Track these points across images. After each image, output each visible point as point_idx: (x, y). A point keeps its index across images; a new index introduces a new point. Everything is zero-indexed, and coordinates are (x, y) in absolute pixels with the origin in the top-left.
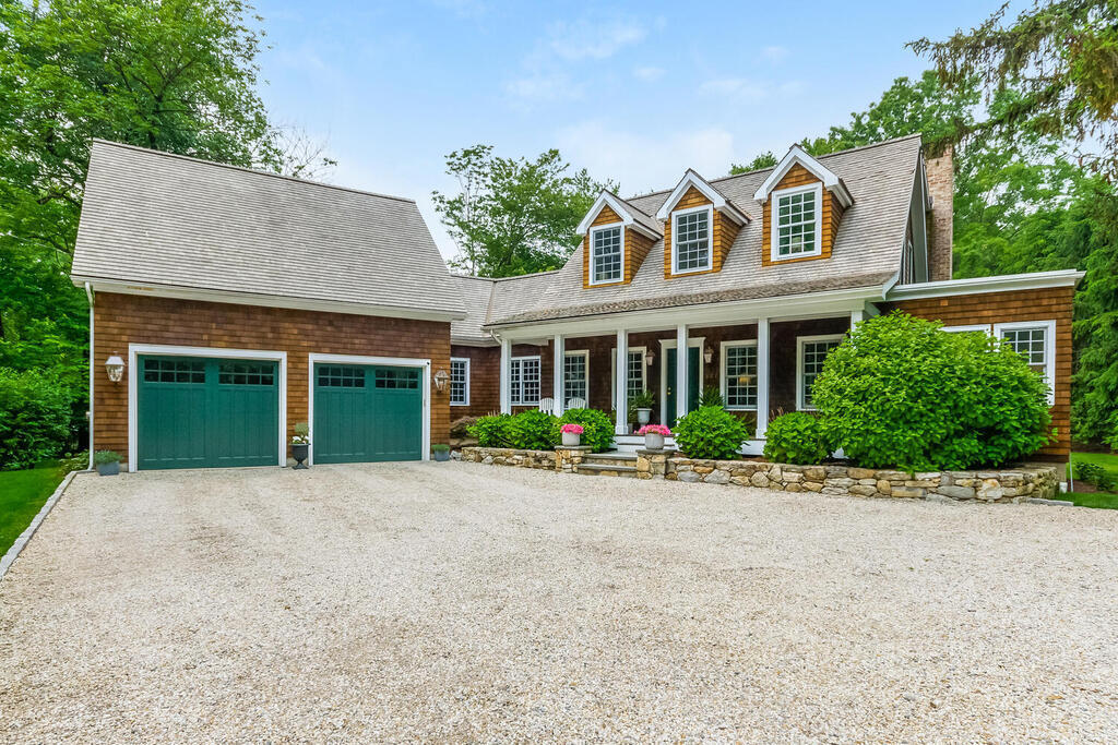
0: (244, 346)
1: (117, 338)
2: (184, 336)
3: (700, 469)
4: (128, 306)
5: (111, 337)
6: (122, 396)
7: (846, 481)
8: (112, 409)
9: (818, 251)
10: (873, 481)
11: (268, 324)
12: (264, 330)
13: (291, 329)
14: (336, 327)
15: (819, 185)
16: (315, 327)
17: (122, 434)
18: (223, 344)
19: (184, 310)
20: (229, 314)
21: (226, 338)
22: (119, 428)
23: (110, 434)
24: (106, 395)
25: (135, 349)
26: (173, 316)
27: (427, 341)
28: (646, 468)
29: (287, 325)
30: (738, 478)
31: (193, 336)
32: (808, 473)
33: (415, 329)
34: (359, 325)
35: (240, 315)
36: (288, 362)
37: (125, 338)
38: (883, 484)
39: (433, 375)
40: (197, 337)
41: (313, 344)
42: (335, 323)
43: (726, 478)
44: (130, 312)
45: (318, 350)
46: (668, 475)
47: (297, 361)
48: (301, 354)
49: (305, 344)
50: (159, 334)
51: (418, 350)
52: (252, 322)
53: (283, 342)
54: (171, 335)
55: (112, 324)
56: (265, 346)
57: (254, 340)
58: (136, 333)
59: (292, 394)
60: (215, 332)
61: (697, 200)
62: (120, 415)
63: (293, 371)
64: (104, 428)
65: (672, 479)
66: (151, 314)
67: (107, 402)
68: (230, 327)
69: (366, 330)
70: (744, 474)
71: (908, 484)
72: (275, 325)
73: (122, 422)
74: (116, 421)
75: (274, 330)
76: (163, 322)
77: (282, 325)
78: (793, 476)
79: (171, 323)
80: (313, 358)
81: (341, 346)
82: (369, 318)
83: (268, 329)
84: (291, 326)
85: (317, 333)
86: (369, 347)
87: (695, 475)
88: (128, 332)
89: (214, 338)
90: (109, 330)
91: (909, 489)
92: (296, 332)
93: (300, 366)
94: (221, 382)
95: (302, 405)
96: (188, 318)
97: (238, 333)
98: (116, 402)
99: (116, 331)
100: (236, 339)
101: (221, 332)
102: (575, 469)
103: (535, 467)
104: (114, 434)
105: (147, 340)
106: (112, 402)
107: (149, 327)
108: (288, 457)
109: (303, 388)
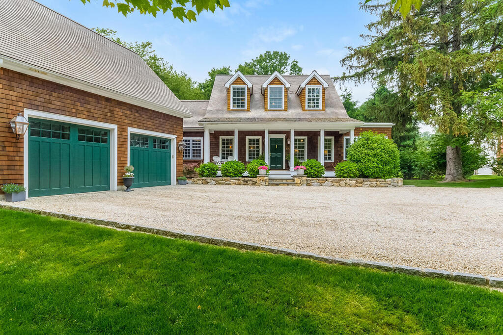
0: (95, 119)
1: (15, 103)
2: (61, 108)
3: (320, 181)
4: (24, 82)
5: (10, 102)
6: (19, 145)
7: (369, 183)
8: (11, 154)
9: (321, 108)
10: (376, 182)
11: (108, 107)
12: (105, 110)
13: (118, 112)
14: (140, 114)
15: (321, 86)
16: (130, 112)
17: (19, 172)
18: (84, 116)
19: (61, 91)
20: (87, 98)
21: (86, 113)
22: (17, 168)
23: (10, 172)
24: (6, 144)
25: (29, 113)
26: (54, 94)
27: (175, 126)
28: (299, 182)
29: (117, 109)
30: (335, 184)
31: (66, 109)
32: (358, 181)
33: (171, 120)
34: (149, 115)
35: (94, 100)
36: (118, 131)
37: (21, 104)
38: (378, 183)
39: (177, 143)
40: (69, 109)
41: (129, 122)
42: (139, 112)
43: (331, 184)
44: (24, 87)
45: (131, 125)
46: (308, 185)
47: (122, 131)
48: (124, 127)
49: (126, 121)
50: (45, 105)
51: (172, 130)
52: (100, 105)
53: (115, 119)
54: (53, 106)
55: (12, 93)
56: (106, 120)
57: (101, 116)
58: (28, 101)
59: (120, 149)
60: (79, 108)
61: (278, 83)
62: (17, 158)
63: (120, 136)
64: (5, 168)
65: (309, 186)
66: (39, 91)
67: (7, 149)
68: (88, 106)
69: (152, 118)
70: (337, 182)
71: (384, 182)
72: (112, 108)
73: (19, 163)
74: (14, 163)
75: (111, 111)
76: (47, 97)
77: (115, 109)
78: (353, 182)
79: (53, 98)
80: (130, 130)
81: (142, 124)
82: (153, 111)
83: (108, 111)
84: (119, 110)
85: (131, 116)
86: (153, 127)
87: (319, 184)
88: (23, 100)
89: (79, 111)
90: (10, 97)
91: (385, 184)
92: (121, 114)
93: (123, 133)
94: (79, 139)
95: (124, 156)
96: (63, 96)
97: (92, 111)
98: (15, 149)
99: (14, 98)
100: (91, 114)
101: (83, 109)
102: (267, 184)
103: (244, 185)
104: (13, 172)
105: (37, 108)
106: (11, 149)
107: (38, 99)
108: (118, 185)
109: (125, 146)
